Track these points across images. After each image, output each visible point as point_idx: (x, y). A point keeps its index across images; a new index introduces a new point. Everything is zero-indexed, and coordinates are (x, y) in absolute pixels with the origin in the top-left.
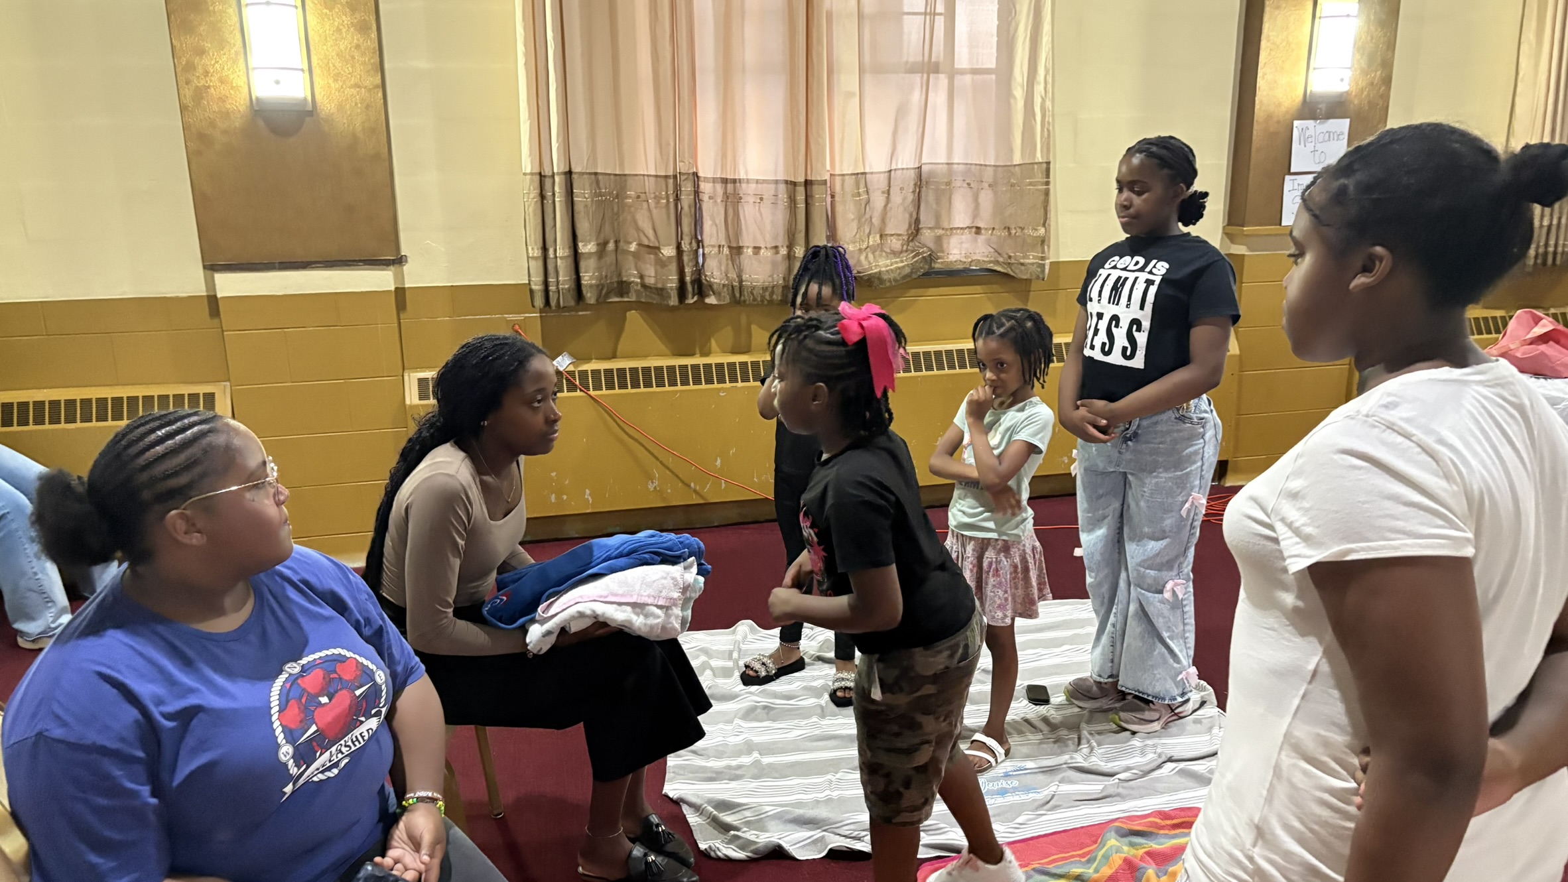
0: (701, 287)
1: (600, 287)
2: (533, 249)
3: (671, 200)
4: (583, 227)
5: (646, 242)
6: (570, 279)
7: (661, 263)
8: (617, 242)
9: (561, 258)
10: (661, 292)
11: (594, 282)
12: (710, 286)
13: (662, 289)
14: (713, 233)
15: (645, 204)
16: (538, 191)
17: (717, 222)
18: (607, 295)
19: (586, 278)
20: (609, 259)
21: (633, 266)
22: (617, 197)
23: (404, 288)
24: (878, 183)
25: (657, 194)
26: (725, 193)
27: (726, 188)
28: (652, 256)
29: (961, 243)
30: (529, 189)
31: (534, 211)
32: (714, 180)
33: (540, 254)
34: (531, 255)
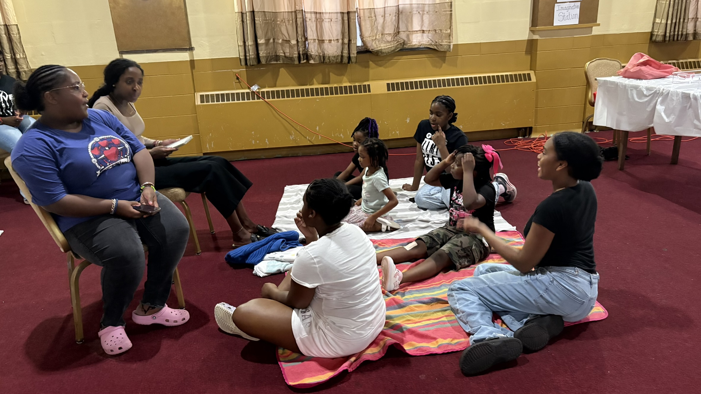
0: (307, 56)
1: (267, 57)
2: (240, 42)
3: (294, 21)
4: (259, 33)
5: (285, 39)
6: (254, 54)
7: (291, 47)
8: (274, 39)
9: (250, 45)
10: (291, 59)
11: (264, 55)
12: (311, 56)
13: (292, 58)
14: (311, 34)
15: (284, 23)
16: (241, 19)
17: (313, 30)
18: (270, 61)
19: (261, 53)
20: (271, 46)
21: (281, 49)
22: (274, 21)
23: (194, 60)
24: (380, 12)
25: (289, 19)
26: (316, 18)
27: (316, 16)
28: (288, 44)
29: (417, 37)
30: (238, 19)
31: (240, 27)
32: (311, 13)
33: (242, 44)
34: (239, 45)
